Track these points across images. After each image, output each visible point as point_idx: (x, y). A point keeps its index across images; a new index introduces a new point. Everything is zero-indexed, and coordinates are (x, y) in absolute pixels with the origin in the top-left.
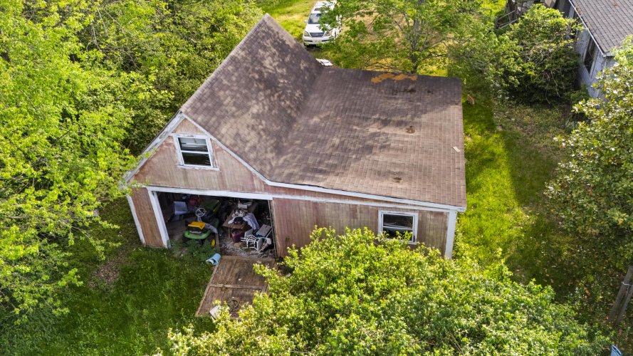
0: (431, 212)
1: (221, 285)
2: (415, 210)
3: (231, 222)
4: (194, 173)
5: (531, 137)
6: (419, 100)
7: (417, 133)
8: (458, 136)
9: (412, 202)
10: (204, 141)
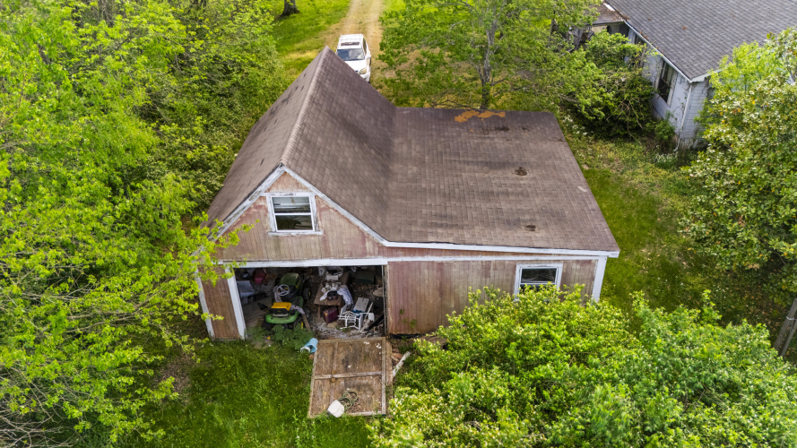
0: (578, 261)
1: (329, 376)
2: (559, 261)
3: (323, 298)
4: (289, 240)
5: (622, 173)
6: (517, 138)
7: (529, 175)
8: (577, 175)
9: (558, 251)
10: (307, 199)
